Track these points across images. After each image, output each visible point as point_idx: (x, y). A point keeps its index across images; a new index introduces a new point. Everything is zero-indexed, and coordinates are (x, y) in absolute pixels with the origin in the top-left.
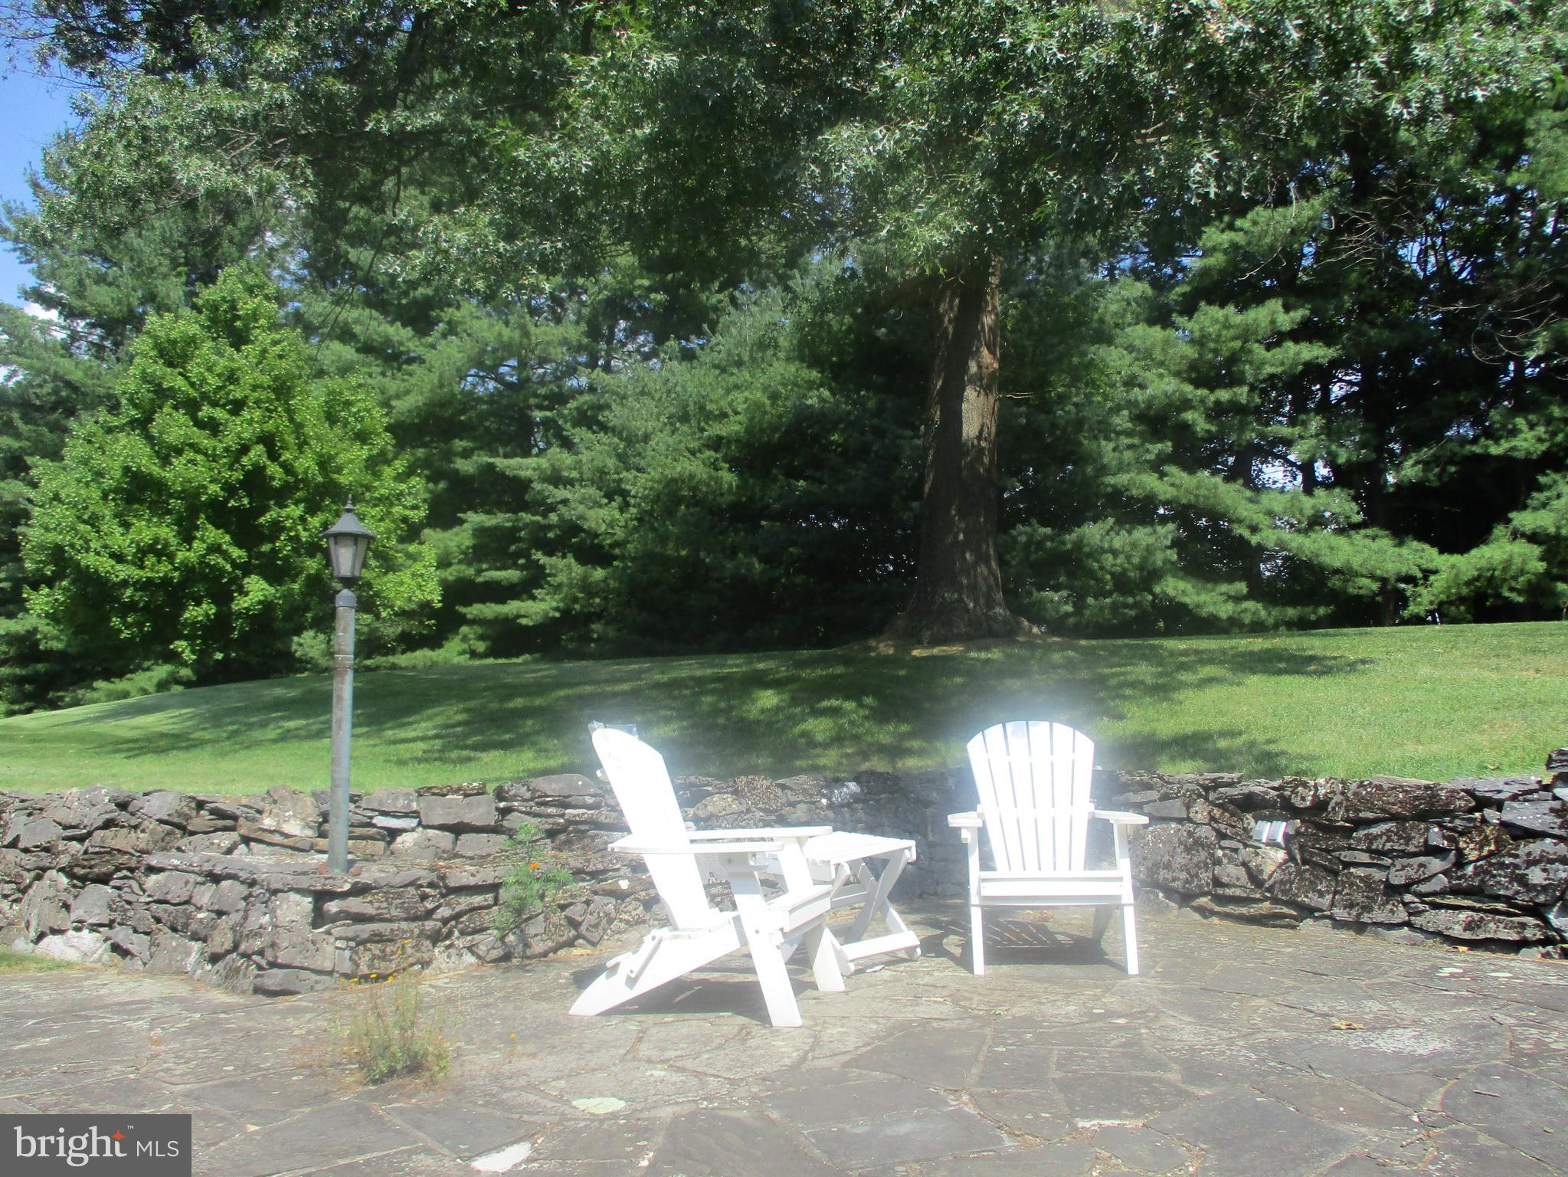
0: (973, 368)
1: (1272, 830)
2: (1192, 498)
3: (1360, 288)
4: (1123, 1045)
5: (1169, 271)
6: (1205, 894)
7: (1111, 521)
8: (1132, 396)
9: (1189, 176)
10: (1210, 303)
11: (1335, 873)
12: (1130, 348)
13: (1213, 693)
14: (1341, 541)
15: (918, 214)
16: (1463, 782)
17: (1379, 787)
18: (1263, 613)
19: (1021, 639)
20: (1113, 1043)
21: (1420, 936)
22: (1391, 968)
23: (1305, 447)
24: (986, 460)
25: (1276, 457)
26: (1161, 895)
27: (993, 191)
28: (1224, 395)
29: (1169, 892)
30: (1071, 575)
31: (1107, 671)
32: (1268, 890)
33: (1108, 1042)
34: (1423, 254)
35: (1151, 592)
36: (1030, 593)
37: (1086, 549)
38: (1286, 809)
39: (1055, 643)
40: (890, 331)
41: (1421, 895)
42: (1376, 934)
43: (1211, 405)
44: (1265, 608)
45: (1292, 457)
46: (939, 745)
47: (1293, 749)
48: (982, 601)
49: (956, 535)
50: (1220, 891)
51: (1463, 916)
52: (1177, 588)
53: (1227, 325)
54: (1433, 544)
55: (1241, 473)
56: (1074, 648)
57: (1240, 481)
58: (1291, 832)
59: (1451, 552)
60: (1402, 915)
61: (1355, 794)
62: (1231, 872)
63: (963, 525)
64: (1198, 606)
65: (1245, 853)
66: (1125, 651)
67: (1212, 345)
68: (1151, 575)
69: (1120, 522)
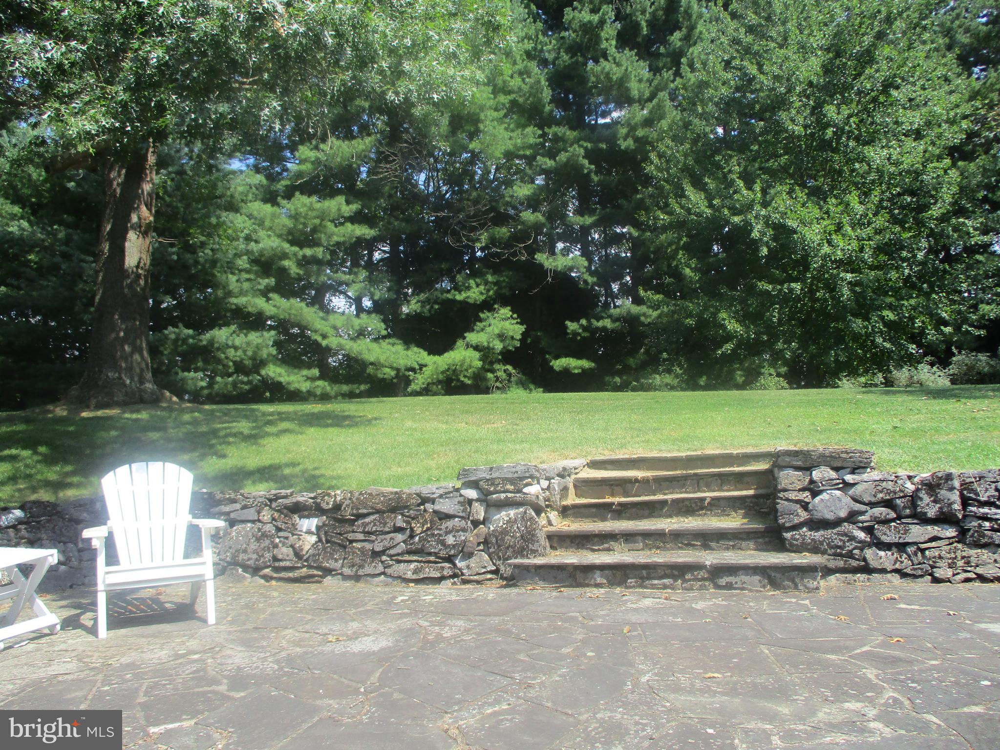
0: (134, 218)
1: (310, 524)
2: (287, 317)
3: (390, 196)
4: (193, 672)
5: (278, 169)
6: (267, 567)
7: (233, 327)
8: (249, 248)
9: (260, 116)
10: (302, 193)
11: (345, 547)
12: (250, 216)
13: (286, 440)
14: (374, 346)
15: (75, 108)
16: (415, 489)
17: (370, 494)
18: (328, 388)
19: (164, 405)
20: (187, 672)
21: (390, 580)
22: (370, 601)
23: (356, 288)
24: (142, 282)
25: (341, 293)
26: (240, 570)
27: (131, 101)
28: (308, 252)
29: (245, 568)
30: (206, 361)
31: (219, 426)
32: (306, 561)
33: (183, 672)
34: (428, 179)
35: (259, 374)
36: (177, 374)
37: (216, 345)
38: (317, 510)
39: (188, 407)
40: (79, 184)
41: (391, 556)
42: (367, 581)
43: (300, 258)
44: (329, 385)
45: (350, 294)
46: (93, 479)
47: (329, 473)
48: (136, 379)
49: (118, 334)
50: (277, 564)
51: (413, 566)
52: (275, 372)
53: (311, 208)
54: (425, 349)
55: (318, 301)
56: (199, 411)
57: (317, 306)
58: (321, 524)
59: (434, 354)
60: (380, 568)
61: (357, 499)
62: (284, 551)
63: (123, 326)
64: (289, 383)
65: (292, 539)
66: (233, 413)
67: (302, 220)
68: (259, 364)
69: (241, 328)
